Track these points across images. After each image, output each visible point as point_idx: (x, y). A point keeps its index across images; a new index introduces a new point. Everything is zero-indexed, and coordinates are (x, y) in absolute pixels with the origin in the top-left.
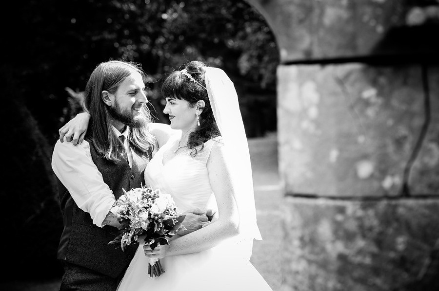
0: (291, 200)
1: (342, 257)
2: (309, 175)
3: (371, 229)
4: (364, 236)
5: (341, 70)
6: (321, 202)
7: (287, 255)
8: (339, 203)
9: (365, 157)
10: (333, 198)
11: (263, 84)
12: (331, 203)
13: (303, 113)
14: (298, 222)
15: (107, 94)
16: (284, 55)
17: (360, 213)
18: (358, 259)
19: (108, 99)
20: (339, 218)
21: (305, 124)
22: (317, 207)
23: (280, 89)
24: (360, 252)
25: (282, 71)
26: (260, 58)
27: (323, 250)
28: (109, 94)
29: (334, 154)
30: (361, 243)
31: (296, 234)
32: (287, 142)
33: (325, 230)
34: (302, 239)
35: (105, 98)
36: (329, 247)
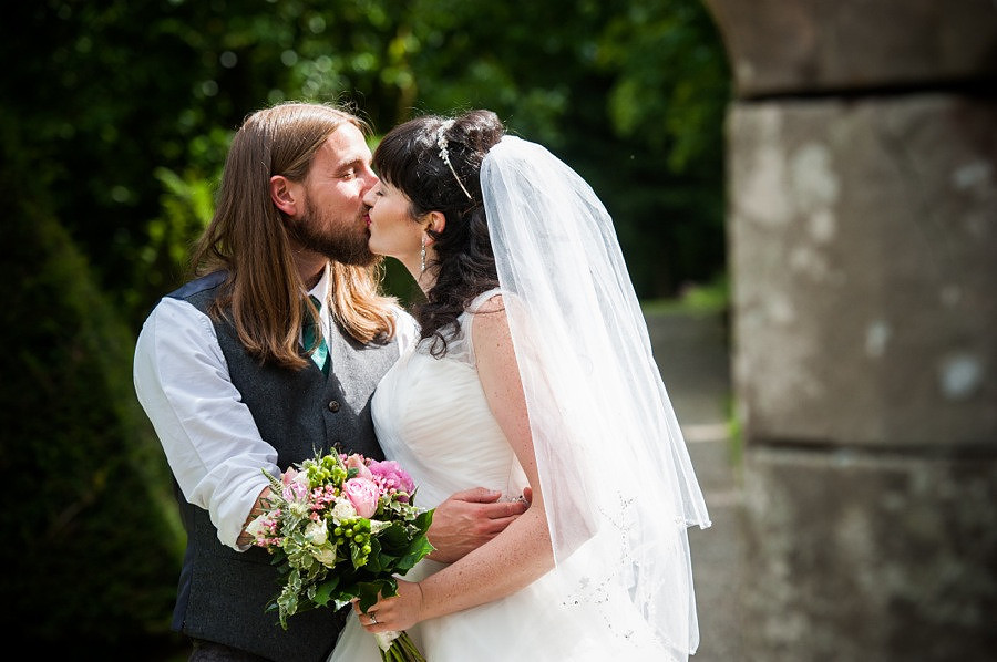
0: (764, 457)
1: (901, 607)
2: (813, 389)
3: (978, 532)
4: (960, 551)
5: (896, 114)
6: (844, 462)
7: (753, 600)
8: (892, 464)
9: (961, 343)
10: (875, 450)
11: (678, 160)
12: (870, 464)
13: (796, 229)
14: (782, 514)
15: (282, 183)
16: (745, 74)
17: (947, 489)
18: (944, 612)
19: (287, 197)
20: (893, 502)
21: (802, 258)
22: (832, 475)
23: (736, 164)
24: (950, 592)
25: (740, 119)
26: (667, 90)
27: (851, 586)
28: (288, 184)
29: (877, 337)
30: (950, 569)
31: (777, 545)
32: (756, 304)
33: (855, 532)
34: (793, 558)
35: (279, 193)
36: (866, 579)
